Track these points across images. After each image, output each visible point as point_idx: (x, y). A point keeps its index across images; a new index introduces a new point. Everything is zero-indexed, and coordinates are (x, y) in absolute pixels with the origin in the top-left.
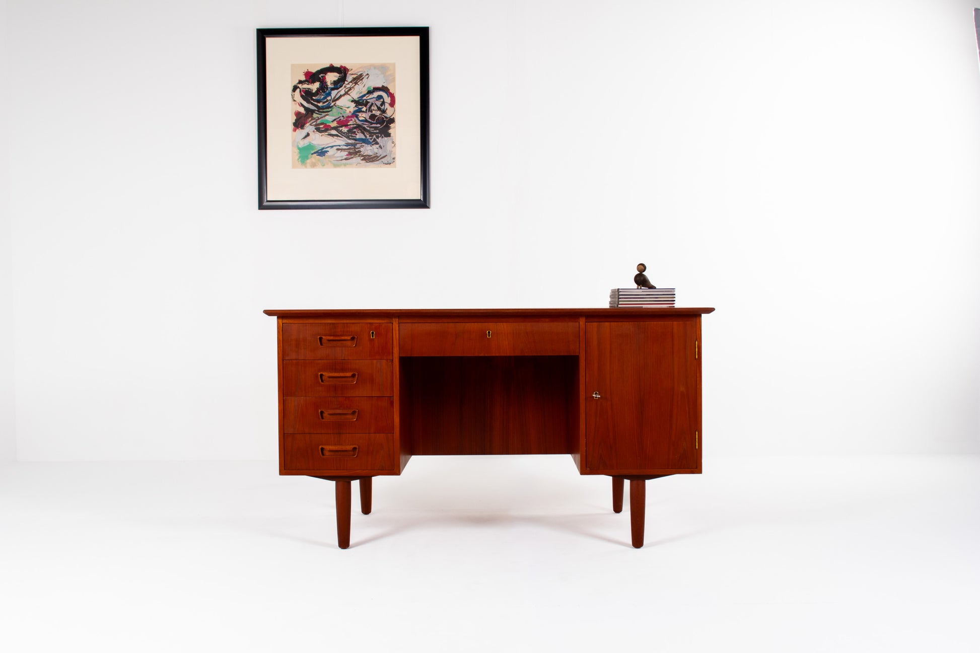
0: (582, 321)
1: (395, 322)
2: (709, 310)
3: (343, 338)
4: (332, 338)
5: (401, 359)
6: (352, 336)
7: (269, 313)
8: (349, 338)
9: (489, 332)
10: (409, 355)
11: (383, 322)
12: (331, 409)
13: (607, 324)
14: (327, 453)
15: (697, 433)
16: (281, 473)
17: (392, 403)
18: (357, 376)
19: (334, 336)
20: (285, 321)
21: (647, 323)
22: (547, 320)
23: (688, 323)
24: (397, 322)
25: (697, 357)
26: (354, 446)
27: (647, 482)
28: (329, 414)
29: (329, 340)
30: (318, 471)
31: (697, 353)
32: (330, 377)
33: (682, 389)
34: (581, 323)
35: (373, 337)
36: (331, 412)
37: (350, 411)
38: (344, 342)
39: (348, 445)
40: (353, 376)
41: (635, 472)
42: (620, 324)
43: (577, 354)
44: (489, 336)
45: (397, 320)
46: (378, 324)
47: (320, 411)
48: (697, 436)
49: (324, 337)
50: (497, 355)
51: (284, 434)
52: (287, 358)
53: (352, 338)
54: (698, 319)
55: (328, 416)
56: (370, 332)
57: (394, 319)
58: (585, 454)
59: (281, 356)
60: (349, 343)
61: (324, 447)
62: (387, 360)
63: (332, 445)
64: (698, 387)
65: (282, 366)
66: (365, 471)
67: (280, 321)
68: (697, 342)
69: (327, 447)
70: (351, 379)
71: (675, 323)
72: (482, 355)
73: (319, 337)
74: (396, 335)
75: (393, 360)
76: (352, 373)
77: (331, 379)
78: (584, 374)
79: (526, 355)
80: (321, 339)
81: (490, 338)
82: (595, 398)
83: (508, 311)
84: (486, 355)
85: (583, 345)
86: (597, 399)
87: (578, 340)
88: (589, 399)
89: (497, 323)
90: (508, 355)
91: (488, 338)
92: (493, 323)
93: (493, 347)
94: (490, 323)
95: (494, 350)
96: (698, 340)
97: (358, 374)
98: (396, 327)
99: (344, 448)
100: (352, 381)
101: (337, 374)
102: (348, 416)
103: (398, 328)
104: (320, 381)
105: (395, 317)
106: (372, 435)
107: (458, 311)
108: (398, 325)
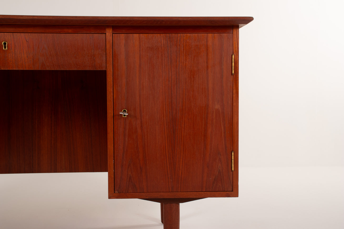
0: (109, 32)
2: (247, 20)
9: (5, 44)
13: (136, 36)
15: (233, 153)
21: (179, 35)
22: (70, 31)
23: (225, 35)
25: (233, 72)
27: (181, 205)
31: (233, 67)
33: (217, 106)
34: (107, 34)
41: (166, 195)
42: (150, 35)
43: (104, 69)
44: (5, 48)
48: (233, 159)
50: (14, 69)
54: (235, 31)
58: (113, 176)
64: (234, 104)
68: (233, 56)
71: (210, 35)
78: (112, 90)
79: (48, 69)
81: (7, 50)
82: (123, 116)
83: (21, 18)
84: (2, 69)
85: (110, 59)
86: (126, 117)
87: (105, 53)
88: (116, 116)
89: (14, 33)
90: (27, 69)
91: (4, 50)
92: (9, 33)
93: (10, 60)
94: (6, 33)
95: (11, 64)
96: (235, 54)
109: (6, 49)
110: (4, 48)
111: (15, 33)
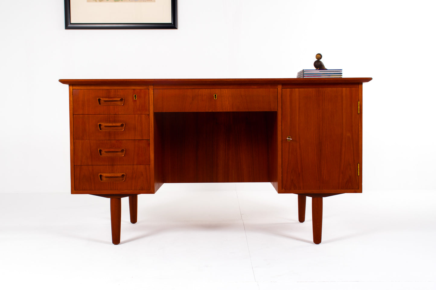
0: (280, 87)
1: (151, 89)
2: (368, 80)
3: (115, 99)
4: (107, 99)
5: (156, 115)
6: (121, 98)
7: (63, 81)
8: (119, 99)
9: (215, 96)
10: (160, 111)
11: (142, 88)
12: (107, 148)
13: (297, 90)
14: (104, 179)
15: (359, 164)
16: (72, 193)
17: (149, 144)
18: (124, 126)
19: (108, 98)
20: (74, 88)
21: (324, 89)
22: (255, 87)
23: (353, 88)
24: (152, 88)
25: (359, 112)
26: (123, 174)
28: (105, 152)
29: (105, 101)
30: (97, 191)
31: (359, 109)
32: (106, 126)
33: (349, 134)
34: (278, 89)
35: (135, 98)
36: (107, 150)
37: (120, 150)
38: (116, 102)
39: (119, 173)
40: (122, 125)
41: (315, 191)
42: (306, 89)
43: (276, 111)
44: (215, 98)
45: (152, 87)
46: (138, 90)
47: (99, 150)
48: (359, 168)
49: (101, 99)
50: (221, 111)
51: (74, 165)
52: (76, 114)
53: (121, 99)
54: (360, 86)
55: (105, 153)
56: (133, 95)
57: (150, 87)
58: (281, 179)
59: (72, 112)
60: (119, 103)
61: (102, 174)
62: (145, 115)
63: (107, 173)
64: (360, 133)
65: (72, 119)
66: (130, 191)
67: (71, 87)
68: (359, 102)
69: (104, 175)
70: (120, 128)
71: (344, 89)
72: (210, 111)
73: (98, 99)
74: (151, 97)
75: (149, 115)
76: (121, 123)
77: (107, 128)
78: (281, 124)
79: (241, 111)
80: (99, 100)
82: (288, 141)
83: (228, 80)
84: (213, 111)
85: (280, 104)
86: (290, 141)
87: (277, 100)
88: (284, 141)
89: (221, 89)
90: (228, 111)
91: (215, 100)
92: (218, 89)
93: (218, 105)
94: (216, 89)
95: (219, 108)
96: (360, 100)
97: (125, 124)
98: (151, 92)
99: (116, 175)
100: (121, 129)
101: (110, 125)
102: (118, 153)
103: (152, 93)
104: (99, 129)
105: (151, 85)
106: (135, 166)
107: (194, 80)
108: (153, 90)
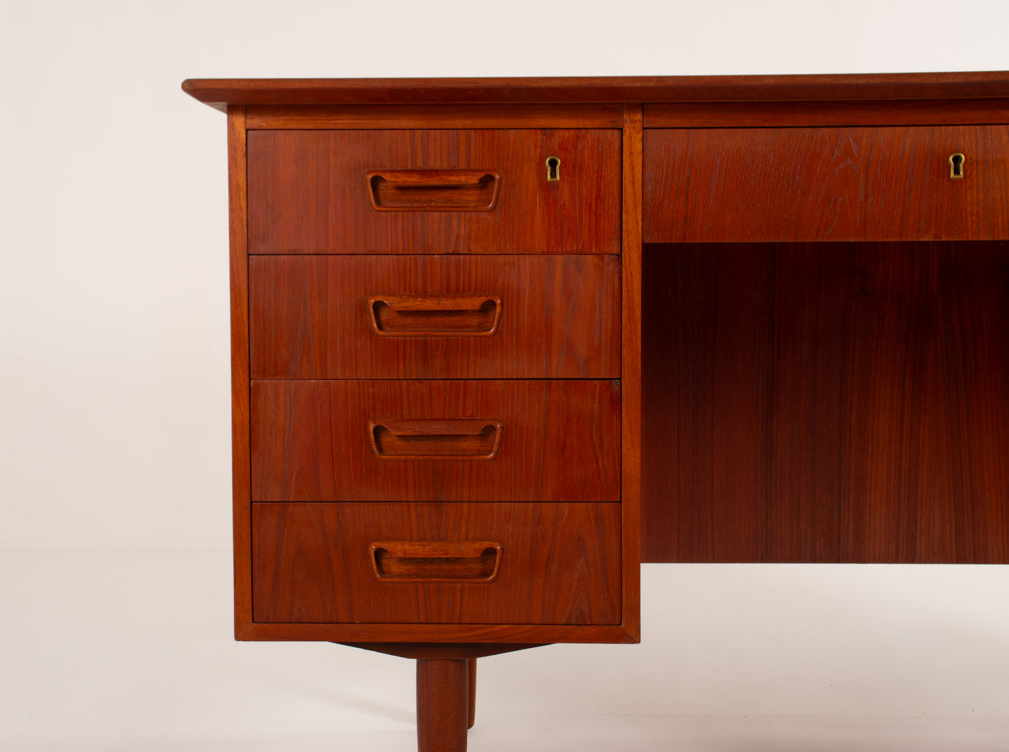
1: (632, 125)
3: (453, 179)
4: (414, 180)
5: (649, 252)
6: (482, 175)
7: (202, 90)
8: (473, 180)
9: (957, 160)
10: (675, 239)
11: (589, 124)
12: (409, 420)
14: (394, 568)
16: (242, 634)
17: (616, 403)
18: (498, 310)
19: (422, 172)
20: (256, 122)
24: (639, 125)
26: (486, 544)
28: (399, 436)
29: (403, 189)
30: (360, 627)
32: (404, 313)
35: (553, 175)
36: (410, 430)
37: (474, 430)
38: (455, 195)
39: (467, 539)
40: (488, 307)
44: (957, 172)
45: (639, 117)
46: (567, 134)
47: (372, 427)
49: (387, 177)
50: (982, 238)
51: (252, 502)
52: (262, 249)
53: (481, 181)
55: (399, 443)
56: (542, 160)
57: (626, 117)
59: (242, 239)
60: (471, 197)
61: (385, 546)
62: (600, 255)
63: (411, 540)
65: (244, 276)
66: (523, 628)
67: (240, 121)
69: (398, 548)
70: (474, 320)
72: (929, 238)
73: (370, 176)
74: (632, 168)
75: (620, 256)
76: (483, 299)
77: (410, 320)
80: (376, 182)
81: (960, 180)
84: (944, 239)
89: (987, 127)
91: (953, 181)
92: (973, 127)
93: (969, 209)
94: (961, 127)
95: (972, 222)
97: (502, 304)
98: (633, 139)
99: (454, 550)
100: (481, 327)
101: (430, 304)
102: (465, 444)
103: (639, 147)
104: (375, 325)
105: (632, 108)
106: (549, 509)
107: (861, 81)
108: (641, 134)
109: (959, 177)
110: (952, 175)
111: (989, 126)
